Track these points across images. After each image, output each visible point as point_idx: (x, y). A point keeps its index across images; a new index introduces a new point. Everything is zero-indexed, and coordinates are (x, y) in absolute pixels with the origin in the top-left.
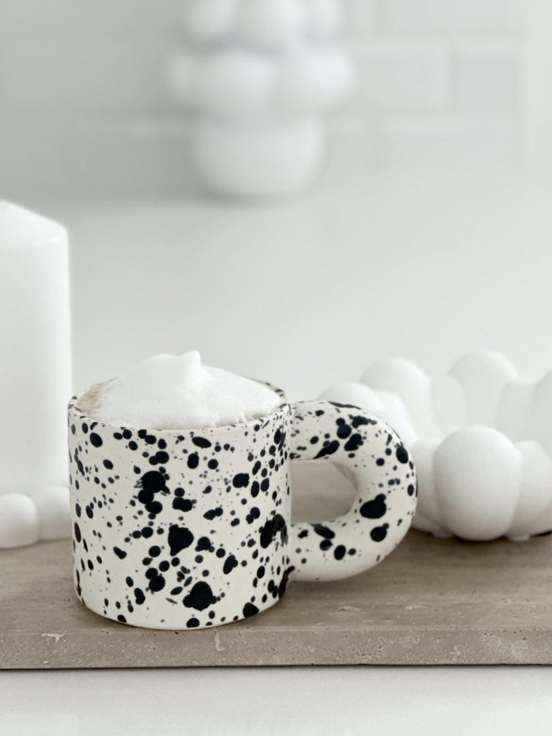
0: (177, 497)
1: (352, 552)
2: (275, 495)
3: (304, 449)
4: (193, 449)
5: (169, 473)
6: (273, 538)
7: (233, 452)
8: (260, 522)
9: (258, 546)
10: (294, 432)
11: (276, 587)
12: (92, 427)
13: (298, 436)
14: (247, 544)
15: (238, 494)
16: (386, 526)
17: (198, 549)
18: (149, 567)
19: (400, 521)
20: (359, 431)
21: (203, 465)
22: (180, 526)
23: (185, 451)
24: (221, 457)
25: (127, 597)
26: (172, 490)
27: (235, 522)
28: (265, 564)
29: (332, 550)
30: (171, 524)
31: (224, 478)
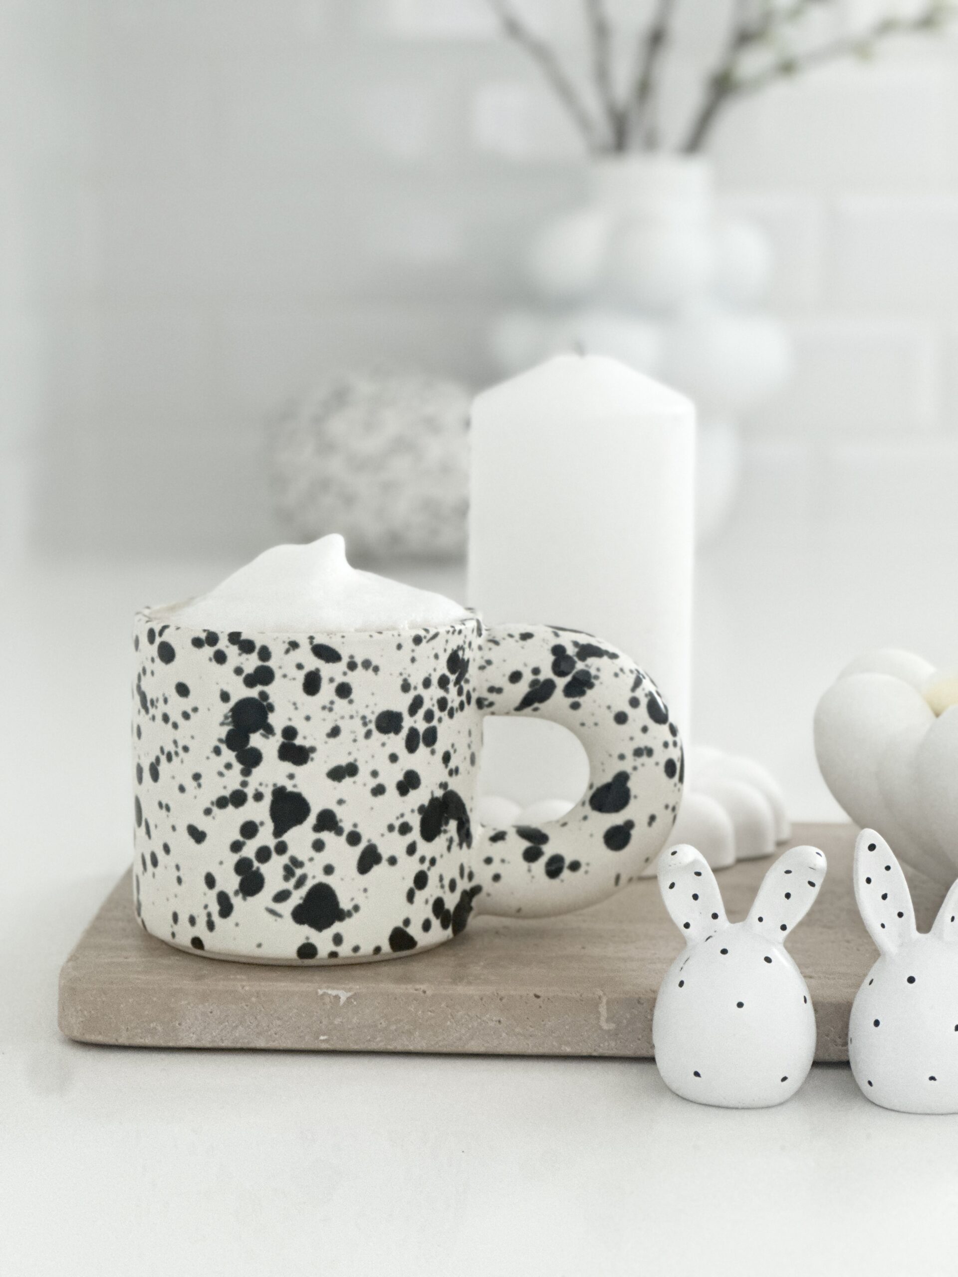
0: (286, 741)
1: (575, 866)
2: (446, 758)
3: (499, 691)
4: (312, 663)
5: (274, 702)
6: (443, 828)
7: (376, 674)
8: (420, 797)
9: (415, 835)
10: (484, 663)
11: (448, 911)
12: (161, 634)
13: (489, 669)
14: (397, 829)
15: (383, 745)
16: (630, 825)
17: (318, 828)
18: (240, 856)
19: (652, 818)
20: (587, 666)
21: (327, 691)
22: (290, 788)
23: (300, 667)
24: (356, 679)
25: (206, 907)
26: (278, 728)
27: (379, 790)
28: (429, 869)
29: (542, 861)
30: (275, 785)
31: (361, 714)
